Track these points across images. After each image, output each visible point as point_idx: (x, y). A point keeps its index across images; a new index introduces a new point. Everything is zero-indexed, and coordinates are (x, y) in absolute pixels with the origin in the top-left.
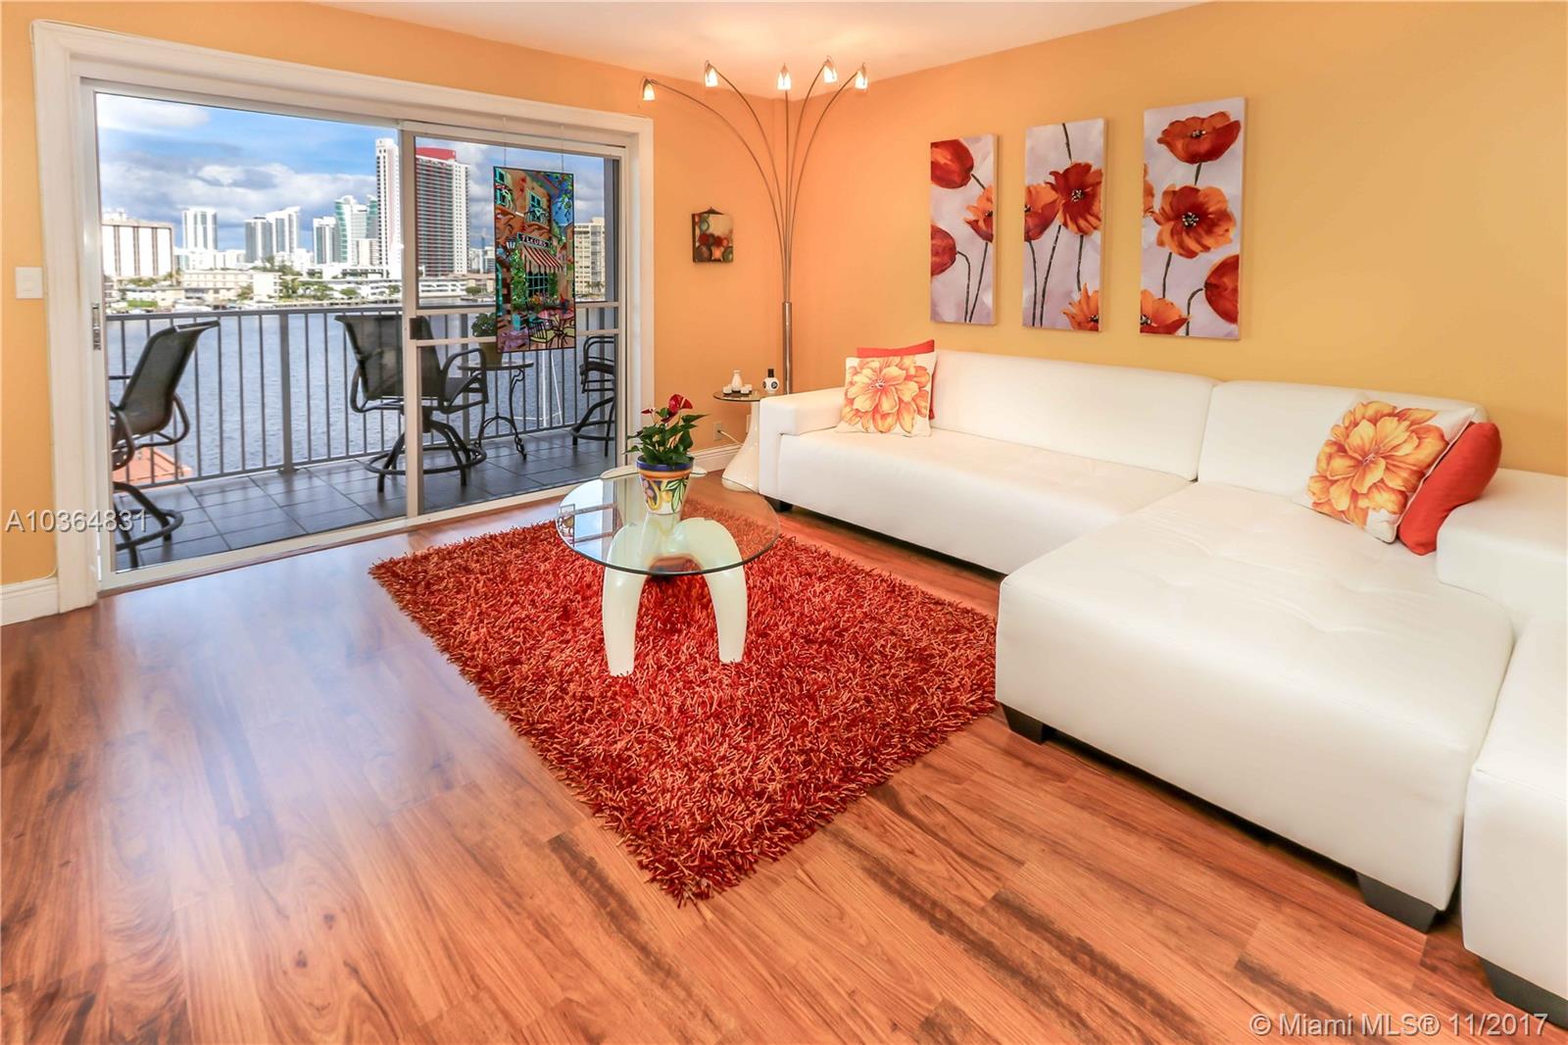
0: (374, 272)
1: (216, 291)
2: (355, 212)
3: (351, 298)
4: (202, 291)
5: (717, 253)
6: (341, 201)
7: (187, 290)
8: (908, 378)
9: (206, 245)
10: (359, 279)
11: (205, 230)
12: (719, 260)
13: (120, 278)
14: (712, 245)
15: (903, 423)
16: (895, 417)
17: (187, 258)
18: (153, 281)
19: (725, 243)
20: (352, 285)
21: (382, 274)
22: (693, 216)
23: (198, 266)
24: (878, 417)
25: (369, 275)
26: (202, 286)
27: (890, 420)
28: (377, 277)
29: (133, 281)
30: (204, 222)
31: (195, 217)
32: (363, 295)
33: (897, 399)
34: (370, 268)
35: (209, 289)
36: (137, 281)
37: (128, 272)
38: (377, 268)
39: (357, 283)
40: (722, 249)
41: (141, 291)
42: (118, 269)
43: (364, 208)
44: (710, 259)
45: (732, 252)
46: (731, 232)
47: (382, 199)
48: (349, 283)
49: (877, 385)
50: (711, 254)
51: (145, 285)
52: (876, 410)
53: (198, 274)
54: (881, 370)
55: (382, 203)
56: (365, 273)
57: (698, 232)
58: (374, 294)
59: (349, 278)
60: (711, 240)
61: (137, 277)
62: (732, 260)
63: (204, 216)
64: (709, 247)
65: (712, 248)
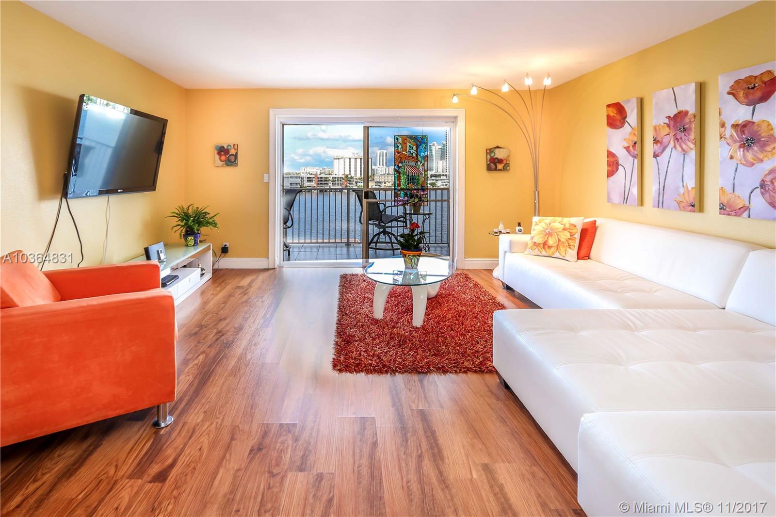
0: (443, 175)
1: (385, 183)
2: (437, 149)
3: (433, 187)
4: (380, 182)
5: (500, 166)
6: (431, 144)
7: (375, 182)
8: (564, 229)
9: (383, 165)
10: (437, 178)
11: (383, 158)
12: (502, 170)
14: (497, 163)
15: (560, 251)
16: (556, 248)
17: (377, 170)
19: (505, 162)
20: (434, 181)
21: (446, 176)
22: (487, 150)
23: (380, 173)
24: (546, 247)
25: (441, 177)
26: (381, 181)
27: (553, 249)
28: (445, 177)
29: (359, 179)
30: (383, 156)
31: (380, 153)
32: (439, 185)
33: (557, 239)
34: (442, 173)
35: (382, 182)
38: (445, 173)
39: (436, 180)
40: (503, 165)
42: (356, 174)
43: (440, 147)
44: (496, 169)
45: (509, 166)
46: (509, 156)
47: (448, 143)
48: (433, 180)
49: (547, 231)
50: (496, 166)
52: (545, 244)
53: (379, 176)
54: (550, 224)
55: (448, 144)
56: (440, 176)
57: (489, 157)
58: (443, 185)
59: (433, 178)
60: (496, 161)
62: (509, 170)
63: (383, 153)
64: (495, 164)
65: (497, 164)
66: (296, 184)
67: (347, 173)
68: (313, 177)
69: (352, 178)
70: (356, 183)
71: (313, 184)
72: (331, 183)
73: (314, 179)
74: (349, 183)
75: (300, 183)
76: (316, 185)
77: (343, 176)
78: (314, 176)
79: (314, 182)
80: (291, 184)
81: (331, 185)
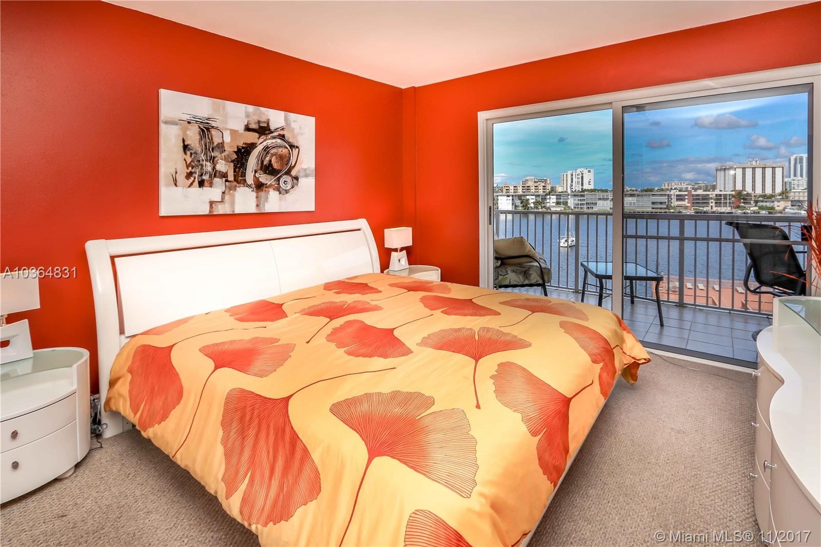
7: (792, 201)
13: (755, 195)
18: (771, 196)
29: (761, 196)
36: (764, 196)
37: (759, 191)
41: (766, 202)
42: (755, 190)
51: (767, 198)
61: (763, 194)
66: (661, 203)
67: (739, 187)
68: (686, 195)
69: (748, 195)
70: (756, 202)
71: (686, 203)
72: (714, 202)
73: (686, 197)
74: (744, 203)
75: (665, 202)
76: (689, 205)
77: (733, 193)
78: (686, 193)
79: (686, 200)
80: (653, 203)
81: (713, 204)
